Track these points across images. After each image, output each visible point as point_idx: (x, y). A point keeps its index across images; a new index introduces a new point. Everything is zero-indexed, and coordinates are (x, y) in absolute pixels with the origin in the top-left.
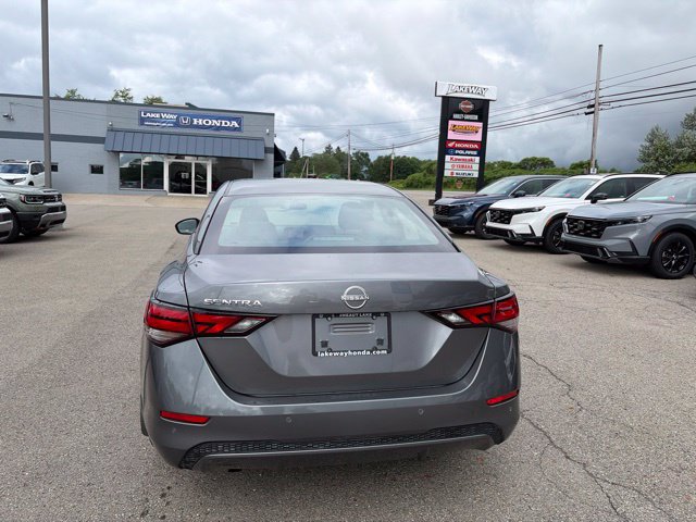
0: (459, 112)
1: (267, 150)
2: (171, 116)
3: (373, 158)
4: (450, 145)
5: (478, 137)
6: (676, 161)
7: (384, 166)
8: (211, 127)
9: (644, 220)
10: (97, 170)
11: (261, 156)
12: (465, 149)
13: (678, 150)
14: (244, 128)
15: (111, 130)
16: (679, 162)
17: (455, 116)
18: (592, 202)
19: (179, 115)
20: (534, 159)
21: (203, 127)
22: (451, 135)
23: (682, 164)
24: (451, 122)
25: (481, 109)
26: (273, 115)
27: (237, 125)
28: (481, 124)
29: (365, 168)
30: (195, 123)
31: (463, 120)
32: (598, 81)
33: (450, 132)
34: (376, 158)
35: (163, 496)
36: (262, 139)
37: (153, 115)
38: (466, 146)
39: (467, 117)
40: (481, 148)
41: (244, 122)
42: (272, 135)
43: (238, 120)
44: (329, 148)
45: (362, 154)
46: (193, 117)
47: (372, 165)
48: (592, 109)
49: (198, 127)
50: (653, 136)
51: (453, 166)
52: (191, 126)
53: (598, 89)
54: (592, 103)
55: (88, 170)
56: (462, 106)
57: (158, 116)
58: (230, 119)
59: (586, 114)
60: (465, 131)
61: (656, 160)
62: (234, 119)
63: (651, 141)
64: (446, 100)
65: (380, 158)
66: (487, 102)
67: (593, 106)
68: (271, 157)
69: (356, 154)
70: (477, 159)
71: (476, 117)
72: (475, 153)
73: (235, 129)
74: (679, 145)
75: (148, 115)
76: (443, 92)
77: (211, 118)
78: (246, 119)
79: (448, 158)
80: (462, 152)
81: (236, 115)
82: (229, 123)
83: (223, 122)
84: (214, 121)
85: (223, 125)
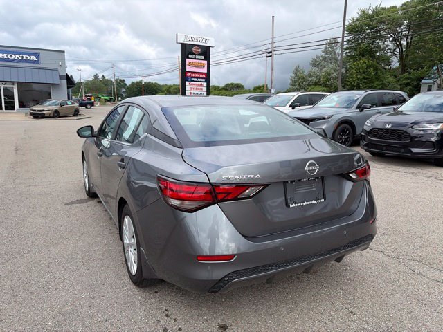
0: (193, 54)
1: (61, 77)
3: (128, 83)
4: (188, 75)
5: (205, 70)
6: (309, 85)
7: (136, 88)
8: (14, 60)
9: (329, 118)
11: (57, 81)
12: (197, 78)
13: (310, 79)
14: (41, 61)
16: (310, 86)
17: (190, 56)
18: (293, 109)
20: (232, 84)
22: (188, 68)
23: (312, 87)
24: (187, 60)
25: (205, 52)
26: (64, 52)
27: (35, 59)
28: (206, 62)
29: (123, 90)
31: (195, 59)
32: (273, 38)
33: (187, 67)
34: (130, 83)
35: (167, 316)
36: (57, 70)
38: (198, 75)
39: (197, 57)
40: (207, 77)
41: (41, 57)
42: (64, 66)
43: (37, 55)
44: (96, 76)
45: (121, 80)
47: (128, 88)
48: (270, 54)
50: (297, 71)
51: (191, 88)
53: (273, 43)
54: (270, 50)
56: (194, 50)
58: (30, 55)
59: (268, 57)
60: (197, 66)
61: (299, 84)
62: (33, 54)
63: (296, 74)
64: (183, 45)
65: (133, 83)
66: (209, 48)
67: (271, 52)
68: (65, 82)
69: (116, 80)
70: (205, 84)
71: (203, 57)
72: (204, 80)
73: (34, 62)
74: (310, 76)
76: (181, 40)
77: (15, 53)
78: (42, 55)
79: (187, 83)
80: (196, 80)
81: (35, 51)
82: (29, 57)
83: (24, 56)
84: (17, 56)
85: (24, 58)
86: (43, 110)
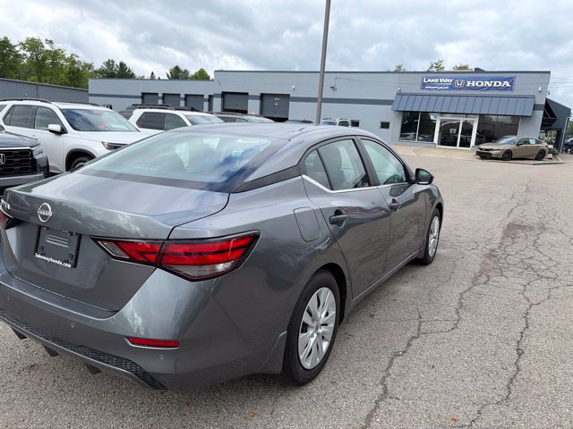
1: (536, 107)
2: (448, 80)
8: (483, 87)
10: (385, 125)
11: (529, 112)
14: (515, 88)
15: (400, 94)
19: (455, 79)
21: (475, 88)
26: (549, 72)
27: (508, 85)
30: (468, 85)
36: (533, 97)
37: (433, 80)
41: (517, 81)
42: (545, 91)
43: (511, 80)
46: (466, 80)
49: (471, 88)
52: (465, 88)
55: (379, 125)
57: (437, 81)
58: (502, 80)
62: (507, 79)
68: (540, 114)
73: (506, 88)
75: (429, 80)
77: (484, 79)
78: (518, 79)
81: (510, 75)
82: (500, 83)
83: (495, 83)
84: (487, 83)
85: (495, 85)
86: (491, 150)
